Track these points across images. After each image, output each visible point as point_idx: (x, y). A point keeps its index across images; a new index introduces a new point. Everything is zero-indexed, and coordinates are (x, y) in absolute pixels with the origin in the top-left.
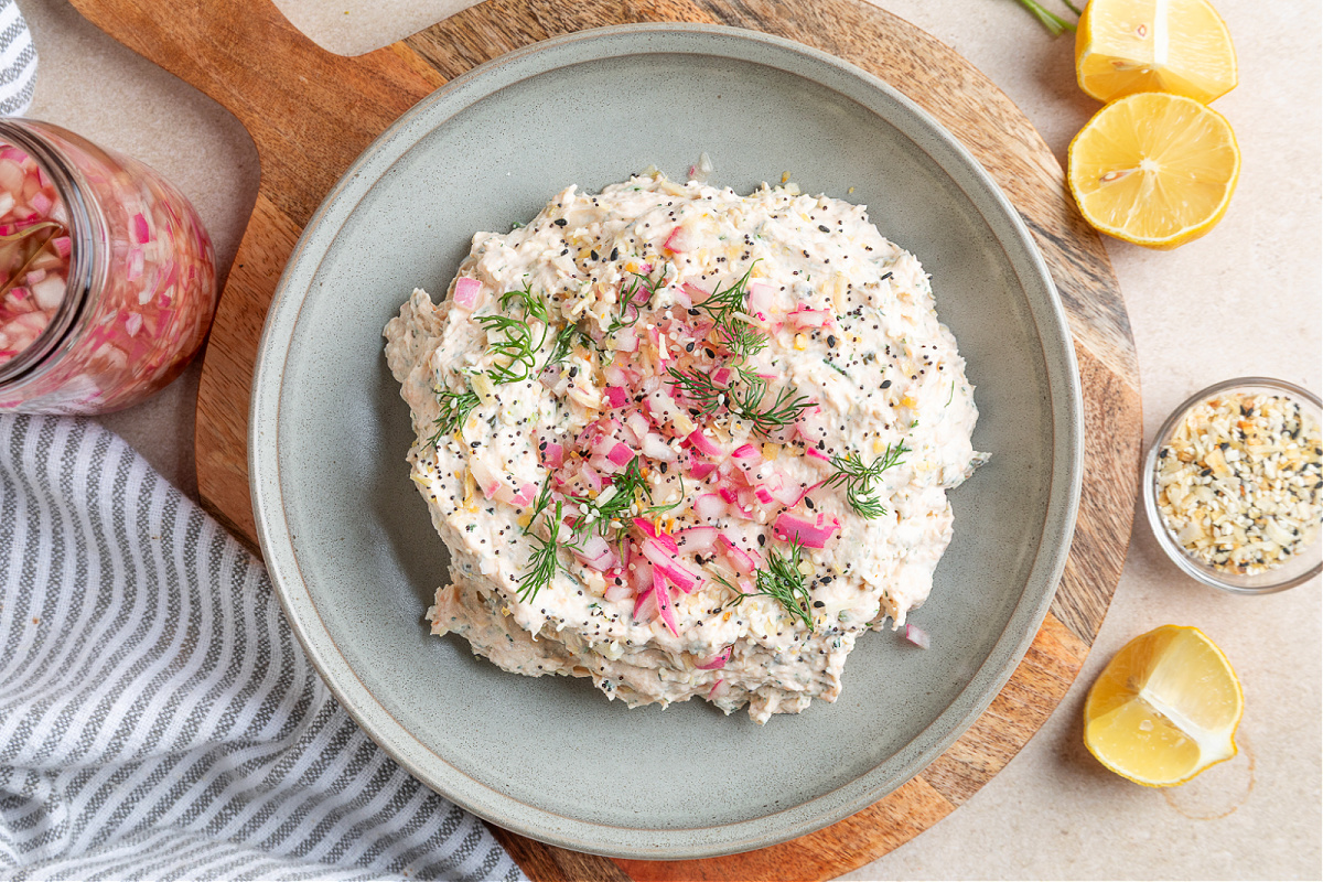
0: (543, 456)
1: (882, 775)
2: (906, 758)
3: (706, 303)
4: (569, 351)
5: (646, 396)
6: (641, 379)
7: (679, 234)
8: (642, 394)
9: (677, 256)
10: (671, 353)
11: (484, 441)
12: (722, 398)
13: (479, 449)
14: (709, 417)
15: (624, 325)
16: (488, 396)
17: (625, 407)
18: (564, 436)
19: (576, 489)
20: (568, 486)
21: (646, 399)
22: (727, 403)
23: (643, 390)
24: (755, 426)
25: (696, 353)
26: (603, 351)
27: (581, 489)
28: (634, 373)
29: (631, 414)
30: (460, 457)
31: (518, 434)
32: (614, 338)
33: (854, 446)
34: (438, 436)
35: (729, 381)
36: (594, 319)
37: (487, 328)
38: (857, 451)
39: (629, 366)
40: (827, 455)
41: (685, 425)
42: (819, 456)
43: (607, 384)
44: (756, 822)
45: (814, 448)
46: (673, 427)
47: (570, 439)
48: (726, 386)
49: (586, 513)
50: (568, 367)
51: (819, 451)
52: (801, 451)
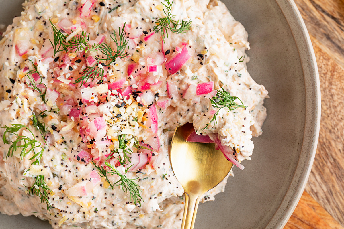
0: (83, 160)
1: (310, 87)
2: (308, 72)
3: (55, 51)
4: (43, 125)
5: (81, 100)
6: (73, 99)
7: (19, 46)
8: (79, 101)
9: (28, 53)
10: (69, 79)
11: (61, 184)
12: (100, 66)
13: (64, 187)
14: (106, 76)
15: (45, 93)
16: (42, 170)
17: (81, 112)
18: (79, 146)
19: (105, 153)
20: (102, 157)
21: (82, 100)
22: (103, 65)
23: (78, 99)
24: (121, 58)
25: (75, 67)
26: (52, 109)
27: (106, 151)
28: (69, 100)
29: (85, 110)
30: (62, 198)
31: (67, 167)
32: (48, 100)
33: (154, 18)
34: (48, 203)
35: (94, 58)
36: (36, 105)
37: (12, 155)
38: (157, 18)
39: (64, 101)
40: (151, 32)
41: (103, 89)
42: (149, 36)
43: (67, 115)
44: (301, 156)
45: (145, 37)
46: (101, 95)
47: (82, 145)
48: (96, 61)
49: (118, 155)
50: (50, 129)
51: (147, 35)
52: (144, 44)
